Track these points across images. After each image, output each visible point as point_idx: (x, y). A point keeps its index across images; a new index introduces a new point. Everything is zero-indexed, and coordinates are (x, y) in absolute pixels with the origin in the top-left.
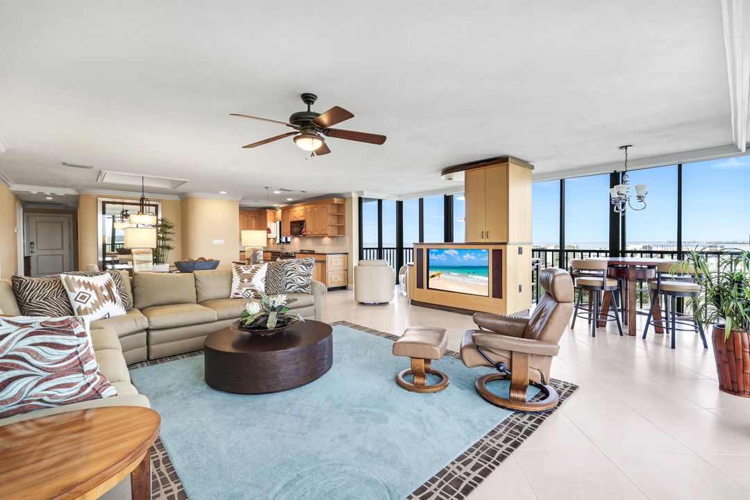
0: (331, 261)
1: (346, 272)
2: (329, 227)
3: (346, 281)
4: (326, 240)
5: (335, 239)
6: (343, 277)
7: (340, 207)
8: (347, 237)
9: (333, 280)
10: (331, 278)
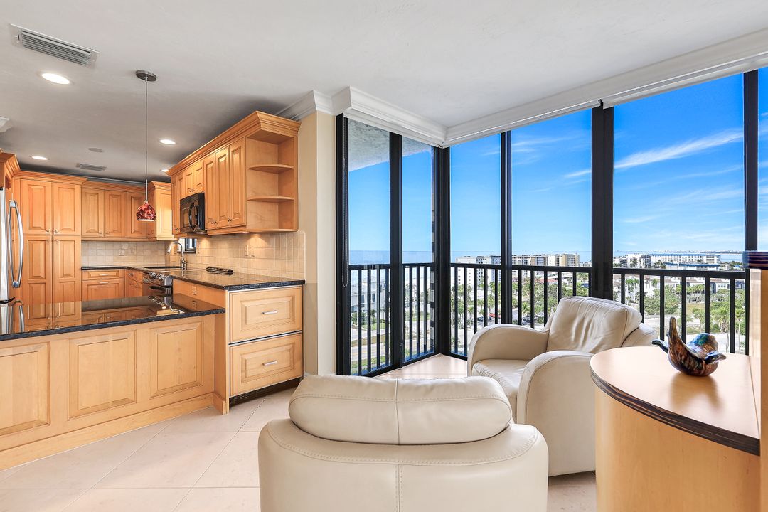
0: (245, 310)
1: (297, 339)
2: (251, 206)
3: (298, 364)
4: (256, 243)
5: (273, 240)
6: (287, 355)
7: (282, 144)
8: (302, 234)
9: (253, 369)
10: (245, 363)
